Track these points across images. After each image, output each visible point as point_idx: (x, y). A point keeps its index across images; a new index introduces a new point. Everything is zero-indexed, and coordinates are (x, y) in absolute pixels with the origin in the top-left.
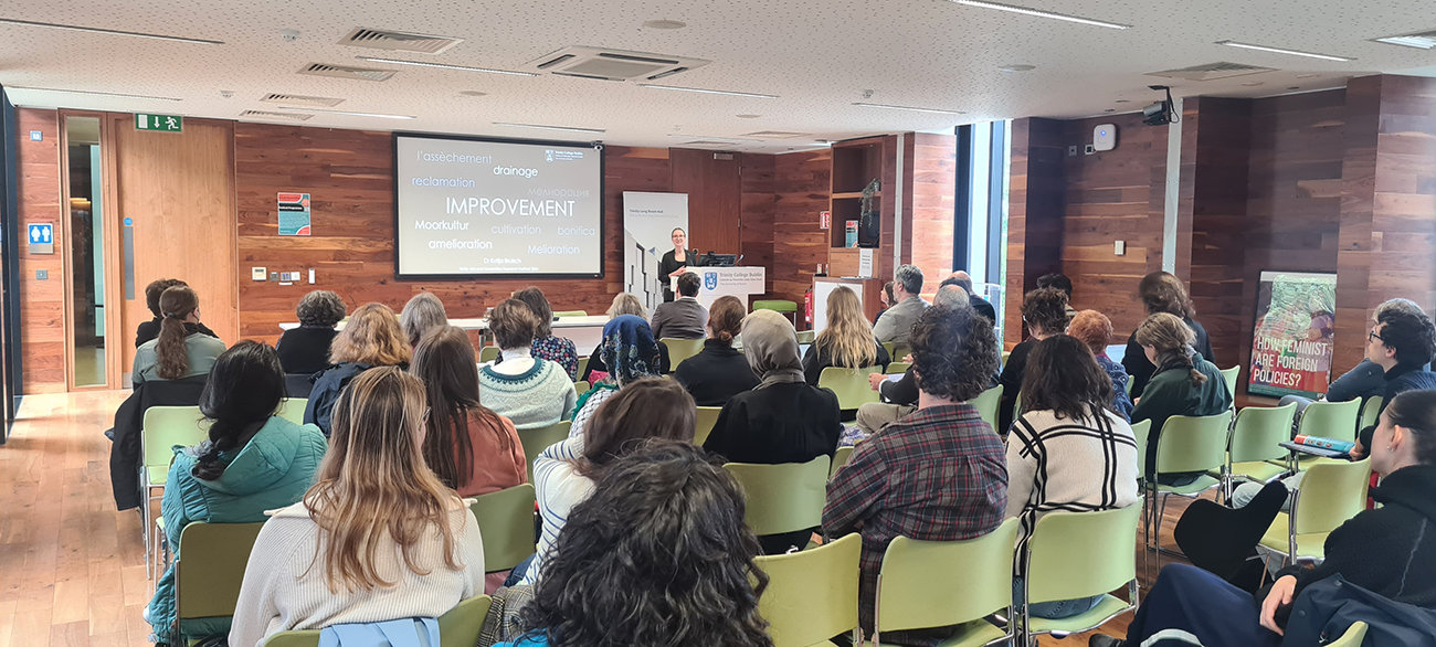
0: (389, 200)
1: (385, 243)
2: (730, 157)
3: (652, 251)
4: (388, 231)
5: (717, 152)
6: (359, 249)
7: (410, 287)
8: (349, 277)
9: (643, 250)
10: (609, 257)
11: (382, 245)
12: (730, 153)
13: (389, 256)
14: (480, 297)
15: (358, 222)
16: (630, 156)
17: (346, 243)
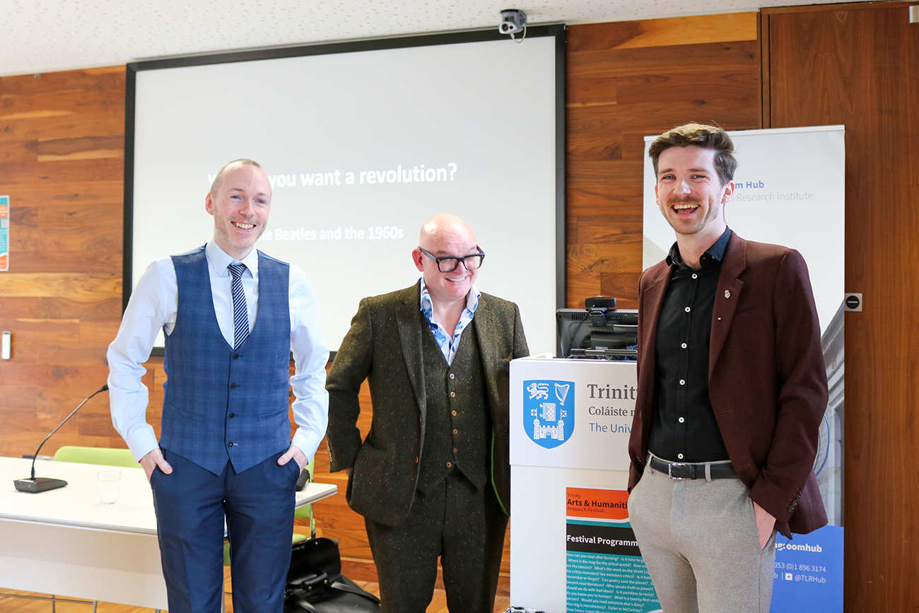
6: (74, 296)
11: (111, 288)
16: (639, 43)
17: (55, 284)
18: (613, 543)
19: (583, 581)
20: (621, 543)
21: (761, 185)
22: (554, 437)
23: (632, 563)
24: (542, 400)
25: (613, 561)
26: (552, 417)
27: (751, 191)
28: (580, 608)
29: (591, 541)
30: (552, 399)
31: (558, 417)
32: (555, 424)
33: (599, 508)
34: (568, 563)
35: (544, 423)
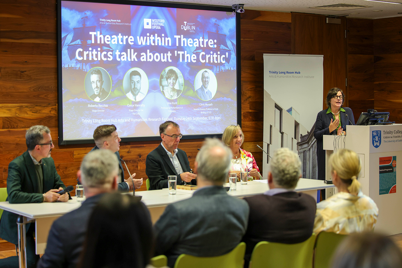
0: (53, 65)
1: (49, 108)
2: (338, 21)
3: (290, 110)
4: (52, 96)
5: (329, 16)
6: (26, 116)
7: (72, 154)
8: (17, 144)
9: (280, 110)
10: (245, 117)
11: (48, 111)
12: (338, 17)
13: (54, 122)
14: (134, 161)
15: (24, 87)
16: (260, 19)
17: (14, 109)
18: (387, 170)
19: (382, 181)
20: (389, 170)
21: (299, 73)
22: (378, 145)
23: (391, 174)
24: (375, 136)
25: (387, 175)
26: (377, 140)
27: (296, 75)
28: (382, 188)
29: (384, 170)
30: (377, 135)
31: (378, 140)
32: (378, 142)
33: (385, 162)
34: (380, 177)
35: (376, 142)
